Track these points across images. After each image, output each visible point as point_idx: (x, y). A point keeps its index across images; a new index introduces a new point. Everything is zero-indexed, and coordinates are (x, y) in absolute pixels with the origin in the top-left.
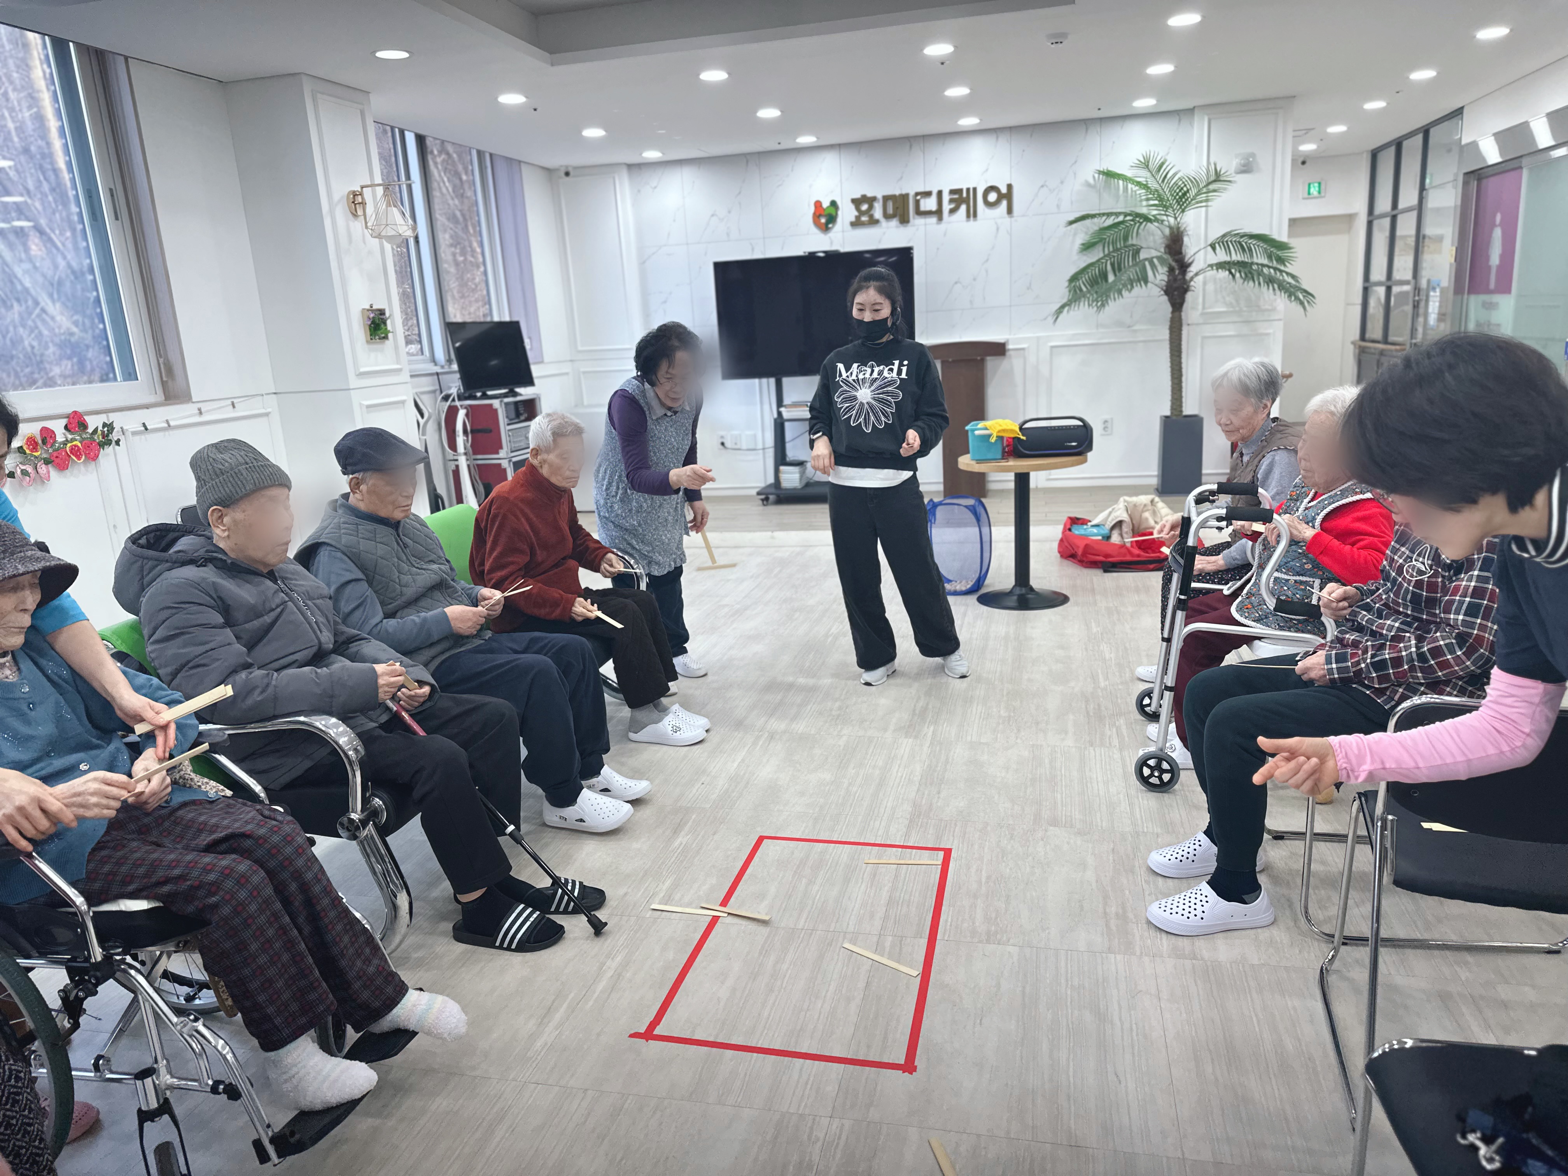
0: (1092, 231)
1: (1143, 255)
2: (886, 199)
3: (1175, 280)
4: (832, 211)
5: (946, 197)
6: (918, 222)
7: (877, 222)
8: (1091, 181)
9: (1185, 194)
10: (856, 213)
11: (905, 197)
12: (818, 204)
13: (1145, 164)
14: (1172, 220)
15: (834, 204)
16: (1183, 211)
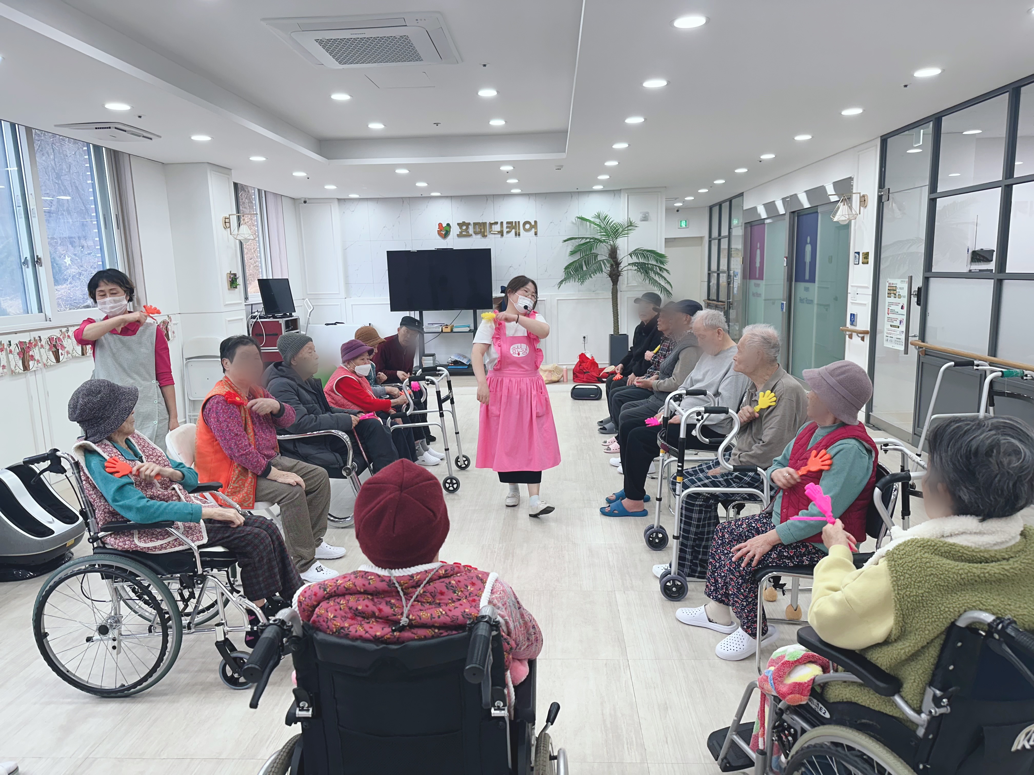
0: (574, 246)
1: (599, 258)
2: (475, 224)
3: (614, 270)
4: (448, 228)
5: (505, 225)
6: (491, 237)
7: (471, 235)
8: (574, 221)
9: (617, 231)
10: (460, 230)
11: (485, 224)
12: (440, 225)
13: (598, 216)
14: (612, 242)
15: (448, 225)
16: (616, 238)
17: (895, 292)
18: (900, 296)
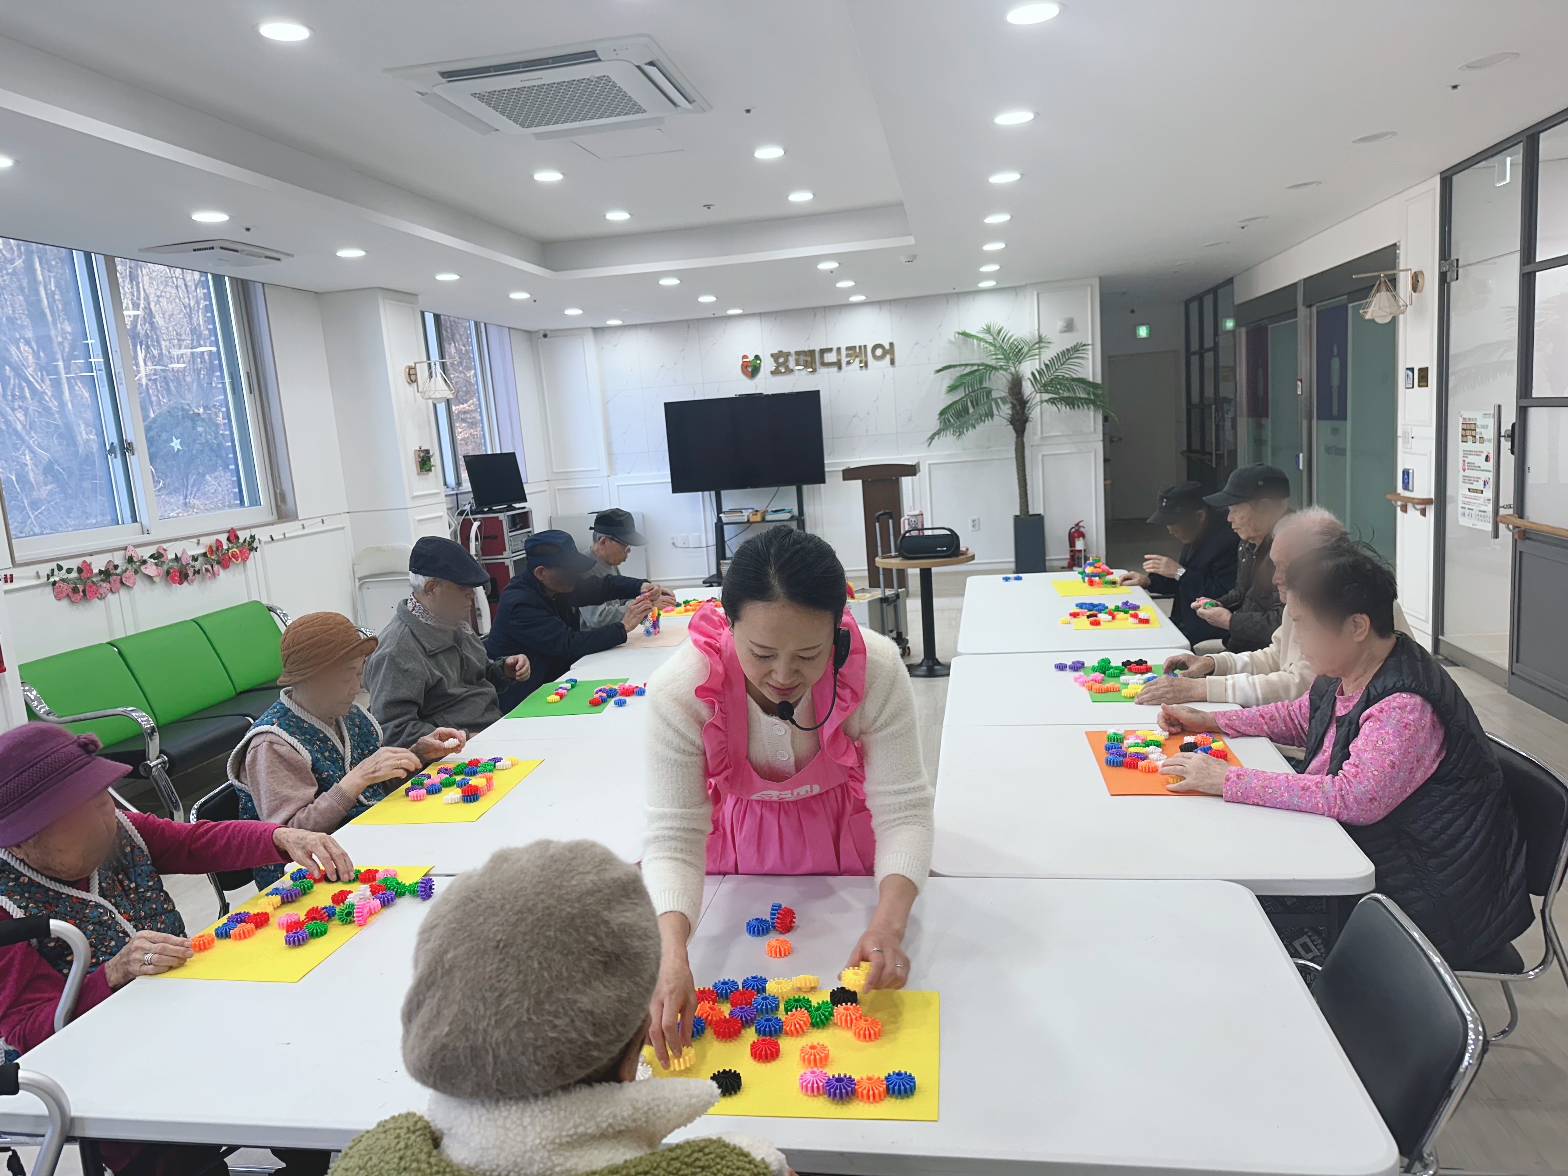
0: (954, 377)
1: (994, 395)
2: (798, 353)
3: (1017, 413)
4: (756, 363)
5: (844, 352)
6: (823, 371)
7: (792, 371)
8: (953, 339)
9: (1020, 350)
10: (775, 365)
11: (812, 353)
12: (745, 358)
13: (988, 330)
14: (1013, 369)
15: (757, 357)
16: (1020, 363)
17: (1473, 433)
18: (1482, 440)
